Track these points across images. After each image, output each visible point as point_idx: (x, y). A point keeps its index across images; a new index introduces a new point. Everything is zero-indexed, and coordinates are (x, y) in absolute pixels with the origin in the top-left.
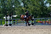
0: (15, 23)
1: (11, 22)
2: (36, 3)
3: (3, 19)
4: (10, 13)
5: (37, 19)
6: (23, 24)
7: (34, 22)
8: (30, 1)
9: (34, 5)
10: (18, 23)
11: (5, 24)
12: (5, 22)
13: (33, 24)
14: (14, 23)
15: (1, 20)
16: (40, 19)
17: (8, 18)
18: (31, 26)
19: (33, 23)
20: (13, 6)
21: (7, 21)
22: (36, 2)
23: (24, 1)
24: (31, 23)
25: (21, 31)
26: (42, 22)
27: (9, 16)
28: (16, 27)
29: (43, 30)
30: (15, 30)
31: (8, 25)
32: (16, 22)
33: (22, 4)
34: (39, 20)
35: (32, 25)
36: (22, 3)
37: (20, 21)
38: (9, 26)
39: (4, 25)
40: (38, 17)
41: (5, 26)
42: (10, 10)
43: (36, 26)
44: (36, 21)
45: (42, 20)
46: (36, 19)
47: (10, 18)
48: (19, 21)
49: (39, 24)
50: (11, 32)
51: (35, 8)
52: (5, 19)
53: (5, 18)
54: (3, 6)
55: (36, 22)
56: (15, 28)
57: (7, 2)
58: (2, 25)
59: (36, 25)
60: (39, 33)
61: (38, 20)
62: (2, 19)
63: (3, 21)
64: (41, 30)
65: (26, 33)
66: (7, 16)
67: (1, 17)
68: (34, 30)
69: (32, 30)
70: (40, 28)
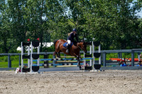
1: (38, 60)
2: (106, 10)
3: (16, 52)
4: (36, 37)
5: (109, 53)
6: (70, 65)
7: (102, 62)
8: (91, 2)
9: (101, 14)
10: (56, 62)
11: (22, 66)
12: (22, 60)
14: (45, 65)
16: (119, 53)
17: (30, 49)
18: (92, 71)
19: (100, 63)
20: (43, 18)
21: (26, 57)
22: (108, 5)
23: (72, 2)
24: (94, 63)
25: (65, 85)
26: (124, 61)
28: (52, 74)
29: (125, 82)
30: (48, 82)
31: (28, 70)
32: (53, 60)
33: (68, 12)
35: (96, 71)
36: (69, 8)
37: (62, 59)
38: (31, 72)
39: (18, 69)
40: (111, 47)
41: (21, 73)
42: (34, 27)
43: (108, 72)
44: (108, 59)
45: (123, 54)
46: (106, 53)
47: (36, 50)
48: (59, 59)
49: (114, 68)
50: (38, 90)
51: (104, 23)
52: (22, 54)
54: (15, 17)
55: (107, 62)
56: (49, 76)
57: (26, 6)
58: (13, 69)
59: (107, 69)
60: (117, 90)
61: (112, 55)
62: (13, 52)
63: (14, 57)
64: (121, 82)
65: (79, 91)
66: (25, 44)
67: (10, 48)
68: (100, 84)
69: (95, 82)
70: (119, 79)
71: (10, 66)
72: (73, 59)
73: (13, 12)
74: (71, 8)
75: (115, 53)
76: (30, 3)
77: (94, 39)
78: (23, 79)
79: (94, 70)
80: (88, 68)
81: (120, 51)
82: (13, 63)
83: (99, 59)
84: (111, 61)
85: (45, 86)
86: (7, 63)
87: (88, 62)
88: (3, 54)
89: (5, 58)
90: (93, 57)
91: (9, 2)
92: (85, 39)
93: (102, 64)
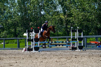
0: (47, 46)
1: (39, 43)
2: (87, 7)
3: (23, 37)
4: (37, 26)
5: (89, 38)
6: (61, 46)
7: (84, 44)
8: (76, 1)
9: (84, 10)
10: (51, 44)
11: (27, 47)
12: (27, 43)
13: (81, 48)
14: (44, 46)
15: (19, 40)
16: (96, 38)
17: (33, 34)
18: (77, 50)
19: (82, 45)
20: (42, 13)
21: (30, 40)
22: (88, 4)
24: (78, 45)
25: (58, 60)
26: (100, 43)
27: (33, 32)
28: (48, 53)
30: (45, 58)
31: (32, 50)
32: (49, 43)
33: (59, 9)
34: (94, 38)
35: (80, 50)
36: (60, 6)
37: (55, 42)
38: (34, 51)
39: (24, 49)
40: (91, 33)
42: (36, 19)
44: (88, 42)
45: (99, 39)
46: (87, 38)
48: (53, 42)
51: (86, 16)
52: (27, 38)
53: (25, 34)
54: (22, 12)
55: (87, 44)
56: (46, 54)
57: (30, 4)
58: (20, 49)
59: (88, 49)
60: (95, 64)
61: (91, 39)
62: (21, 37)
63: (22, 41)
64: (98, 58)
65: (68, 65)
67: (19, 34)
68: (83, 60)
69: (79, 59)
70: (96, 56)
71: (19, 47)
72: (63, 42)
73: (21, 8)
74: (62, 6)
75: (93, 37)
76: (33, 2)
77: (78, 27)
78: (28, 56)
79: (78, 50)
80: (74, 49)
81: (97, 36)
82: (21, 44)
83: (82, 42)
84: (90, 44)
85: (44, 62)
86: (17, 45)
87: (74, 44)
88: (14, 38)
89: (15, 41)
90: (78, 41)
91: (18, 1)
92: (72, 28)
93: (84, 46)
